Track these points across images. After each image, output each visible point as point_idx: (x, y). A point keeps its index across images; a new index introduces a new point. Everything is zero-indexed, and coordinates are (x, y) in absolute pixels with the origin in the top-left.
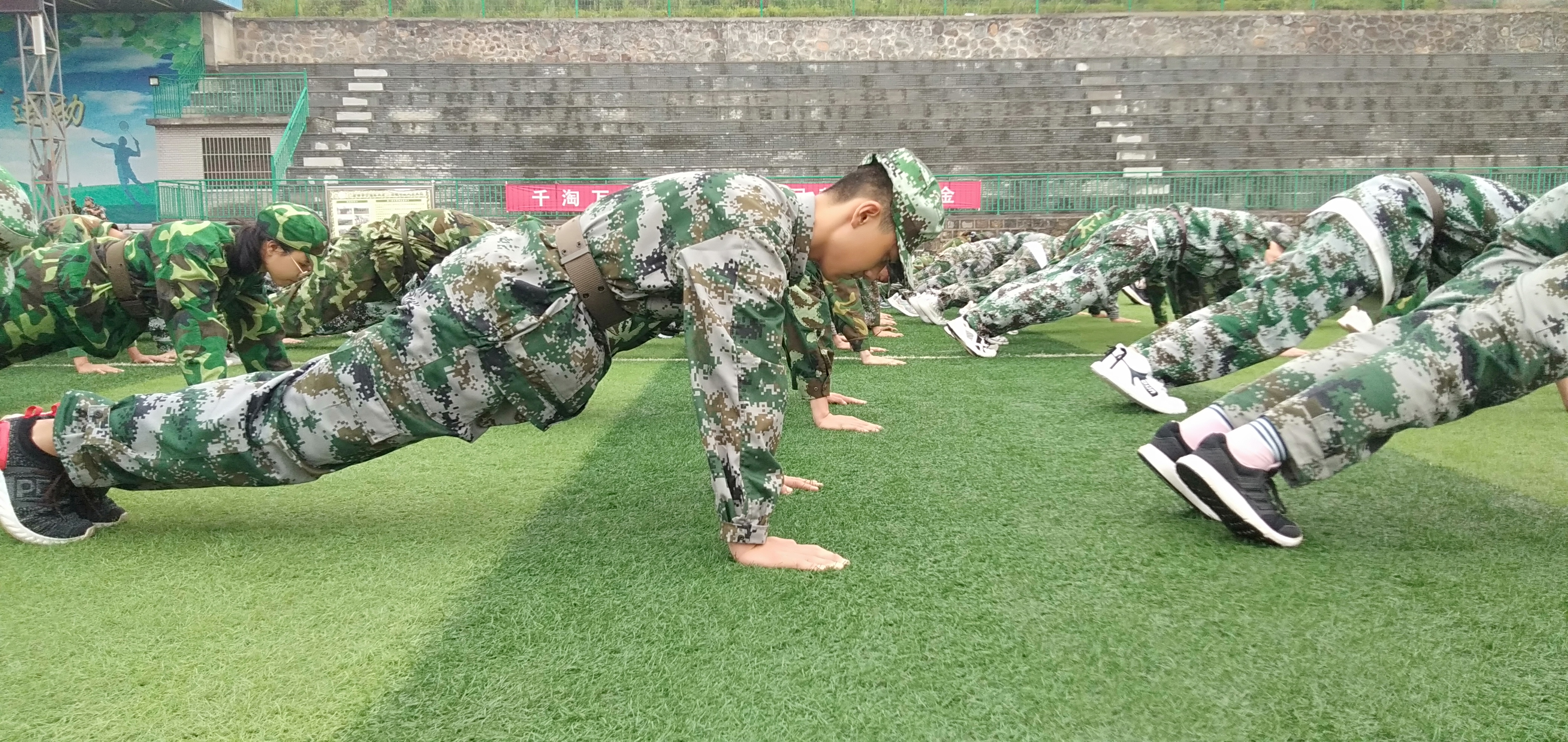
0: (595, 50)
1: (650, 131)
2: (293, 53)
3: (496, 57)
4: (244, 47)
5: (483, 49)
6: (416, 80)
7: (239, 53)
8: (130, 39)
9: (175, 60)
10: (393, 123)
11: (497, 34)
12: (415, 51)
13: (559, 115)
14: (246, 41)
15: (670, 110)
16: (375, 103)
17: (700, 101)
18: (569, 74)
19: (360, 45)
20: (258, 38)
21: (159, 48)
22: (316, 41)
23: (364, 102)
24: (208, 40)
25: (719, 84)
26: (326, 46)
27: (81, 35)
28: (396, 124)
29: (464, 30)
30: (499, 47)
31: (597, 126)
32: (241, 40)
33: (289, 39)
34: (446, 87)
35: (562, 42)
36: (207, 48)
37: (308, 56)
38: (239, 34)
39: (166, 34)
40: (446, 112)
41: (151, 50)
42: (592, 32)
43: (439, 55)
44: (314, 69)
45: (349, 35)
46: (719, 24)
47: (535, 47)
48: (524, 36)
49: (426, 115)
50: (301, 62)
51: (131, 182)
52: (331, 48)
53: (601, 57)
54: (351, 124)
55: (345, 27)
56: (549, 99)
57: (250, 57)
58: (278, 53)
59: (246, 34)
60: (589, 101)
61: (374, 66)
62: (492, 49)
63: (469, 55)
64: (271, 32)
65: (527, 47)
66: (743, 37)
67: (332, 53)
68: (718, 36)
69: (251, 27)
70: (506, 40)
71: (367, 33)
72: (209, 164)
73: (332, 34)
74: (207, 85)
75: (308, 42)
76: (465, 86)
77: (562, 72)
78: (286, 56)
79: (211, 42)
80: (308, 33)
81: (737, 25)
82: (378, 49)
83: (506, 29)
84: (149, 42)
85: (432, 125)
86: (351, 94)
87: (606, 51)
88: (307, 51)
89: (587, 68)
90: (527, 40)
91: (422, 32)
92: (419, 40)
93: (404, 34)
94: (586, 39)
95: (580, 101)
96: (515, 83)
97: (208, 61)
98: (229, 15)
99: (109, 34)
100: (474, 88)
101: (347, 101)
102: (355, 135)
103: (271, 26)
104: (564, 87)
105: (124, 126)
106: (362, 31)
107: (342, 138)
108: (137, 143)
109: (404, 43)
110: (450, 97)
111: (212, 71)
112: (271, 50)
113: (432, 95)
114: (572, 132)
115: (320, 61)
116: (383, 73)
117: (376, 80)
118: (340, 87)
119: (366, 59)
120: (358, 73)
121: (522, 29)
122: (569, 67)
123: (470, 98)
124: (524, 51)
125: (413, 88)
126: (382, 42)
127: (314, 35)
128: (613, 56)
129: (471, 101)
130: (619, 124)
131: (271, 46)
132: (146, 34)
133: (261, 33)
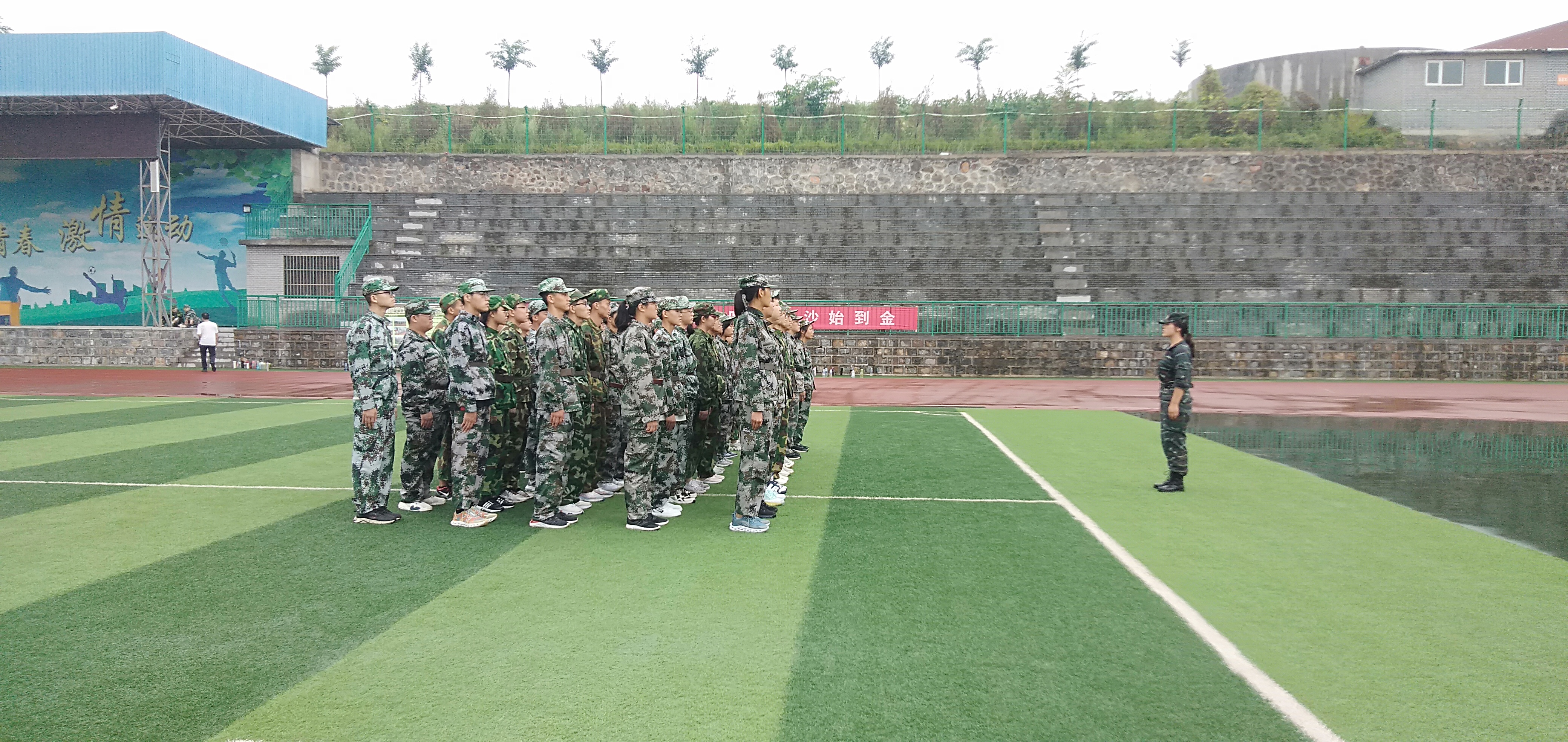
0: (619, 182)
1: (656, 255)
2: (367, 182)
3: (536, 188)
4: (328, 177)
5: (525, 181)
6: (466, 208)
7: (323, 182)
8: (233, 170)
9: (268, 189)
10: (442, 245)
11: (537, 168)
12: (468, 182)
13: (581, 239)
14: (330, 172)
15: (675, 236)
16: (430, 227)
17: (702, 228)
18: (594, 203)
19: (423, 176)
20: (339, 170)
21: (256, 177)
22: (389, 173)
23: (420, 226)
24: (296, 172)
25: (720, 212)
26: (395, 177)
27: (194, 167)
28: (445, 246)
29: (510, 164)
30: (539, 178)
31: (611, 249)
32: (325, 171)
33: (365, 170)
34: (489, 214)
35: (592, 176)
36: (295, 178)
37: (381, 185)
38: (324, 166)
39: (263, 167)
40: (487, 235)
41: (250, 179)
42: (618, 166)
43: (489, 185)
44: (384, 197)
45: (415, 167)
46: (724, 160)
47: (569, 179)
48: (560, 170)
49: (470, 238)
50: (374, 191)
51: (227, 288)
52: (399, 178)
53: (625, 188)
54: (407, 245)
55: (412, 161)
56: (575, 225)
57: (332, 185)
58: (356, 182)
59: (330, 166)
60: (608, 227)
61: (433, 196)
62: (533, 180)
63: (514, 186)
64: (351, 164)
65: (562, 179)
66: (746, 172)
67: (400, 183)
68: (725, 171)
69: (334, 159)
70: (545, 173)
71: (430, 166)
72: (289, 277)
73: (401, 167)
74: (294, 211)
75: (380, 174)
76: (506, 214)
77: (588, 201)
78: (362, 185)
79: (299, 174)
80: (381, 166)
81: (741, 162)
82: (438, 180)
83: (545, 163)
84: (248, 173)
85: (474, 247)
86: (410, 220)
87: (629, 183)
88: (379, 181)
89: (610, 197)
90: (562, 173)
91: (475, 166)
92: (473, 173)
93: (460, 168)
94: (612, 173)
95: (600, 227)
96: (547, 210)
97: (296, 189)
98: (313, 150)
99: (216, 166)
100: (513, 215)
101: (407, 226)
102: (407, 256)
103: (351, 160)
104: (588, 215)
105: (224, 241)
106: (426, 164)
107: (398, 258)
108: (234, 256)
109: (460, 175)
110: (492, 222)
111: (298, 199)
112: (350, 179)
113: (477, 221)
114: (590, 255)
115: (390, 189)
116: (439, 202)
117: (432, 208)
118: (402, 213)
119: (428, 189)
120: (419, 202)
121: (559, 164)
122: (596, 197)
123: (509, 223)
124: (560, 182)
125: (463, 214)
126: (441, 174)
127: (386, 167)
128: (635, 188)
129: (509, 226)
130: (630, 248)
131: (350, 177)
132: (246, 166)
133: (342, 165)
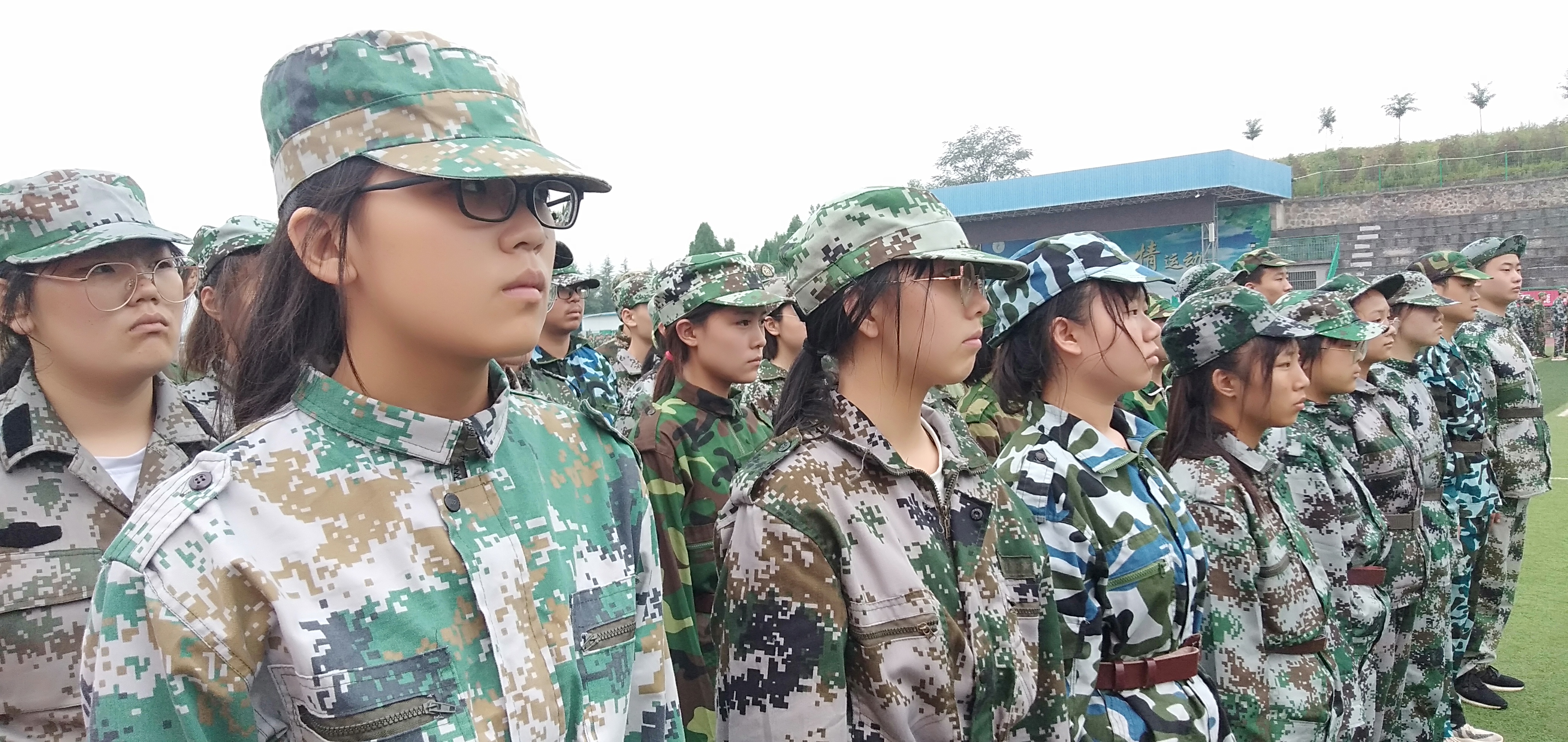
0: (1519, 199)
2: (1319, 218)
3: (1449, 211)
4: (1289, 217)
5: (1440, 206)
6: (1399, 230)
7: (1289, 222)
9: (1254, 230)
10: (1386, 258)
11: (1450, 196)
12: (1396, 211)
14: (1291, 214)
16: (1374, 245)
18: (1500, 218)
19: (1360, 210)
20: (1298, 212)
21: (1245, 223)
22: (1334, 210)
23: (1368, 246)
24: (1273, 218)
28: (1389, 259)
29: (1428, 196)
30: (1451, 204)
32: (1289, 214)
33: (1317, 211)
34: (1418, 233)
35: (1495, 198)
36: (1272, 221)
37: (1329, 220)
38: (1287, 210)
39: (1250, 217)
40: (1419, 249)
41: (1241, 225)
42: (1518, 189)
43: (1411, 212)
44: (1335, 228)
45: (1354, 205)
47: (1476, 201)
48: (1468, 195)
49: (1406, 251)
50: (1324, 224)
52: (1342, 213)
53: (1524, 204)
54: (1359, 260)
55: (1352, 201)
57: (1293, 223)
58: (1310, 220)
59: (1292, 211)
61: (1372, 224)
62: (1446, 205)
63: (1431, 210)
64: (1306, 207)
65: (1470, 202)
67: (1343, 216)
69: (1294, 206)
70: (1456, 199)
71: (1365, 203)
73: (1343, 206)
75: (1328, 212)
76: (1430, 232)
77: (1495, 217)
78: (1314, 221)
79: (1275, 218)
80: (1329, 206)
82: (1372, 212)
83: (1456, 192)
84: (1240, 221)
86: (1359, 242)
87: (1527, 200)
88: (1328, 217)
89: (1514, 213)
90: (1470, 198)
91: (1401, 200)
92: (1398, 204)
93: (1389, 202)
96: (1463, 227)
97: (1273, 229)
98: (1282, 201)
100: (1436, 233)
101: (1357, 247)
102: (1364, 268)
103: (1306, 204)
104: (1498, 227)
106: (1362, 202)
109: (1390, 208)
110: (1421, 239)
111: (1276, 234)
112: (1306, 218)
113: (1409, 239)
115: (1338, 222)
116: (1378, 228)
117: (1373, 232)
118: (1351, 237)
119: (1366, 220)
120: (1362, 229)
121: (1467, 191)
122: (1501, 213)
123: (1434, 239)
124: (1468, 205)
125: (1397, 235)
126: (1374, 208)
127: (1332, 207)
128: (1533, 203)
129: (1434, 241)
130: (1537, 250)
131: (1306, 216)
132: (1239, 217)
133: (1300, 209)
